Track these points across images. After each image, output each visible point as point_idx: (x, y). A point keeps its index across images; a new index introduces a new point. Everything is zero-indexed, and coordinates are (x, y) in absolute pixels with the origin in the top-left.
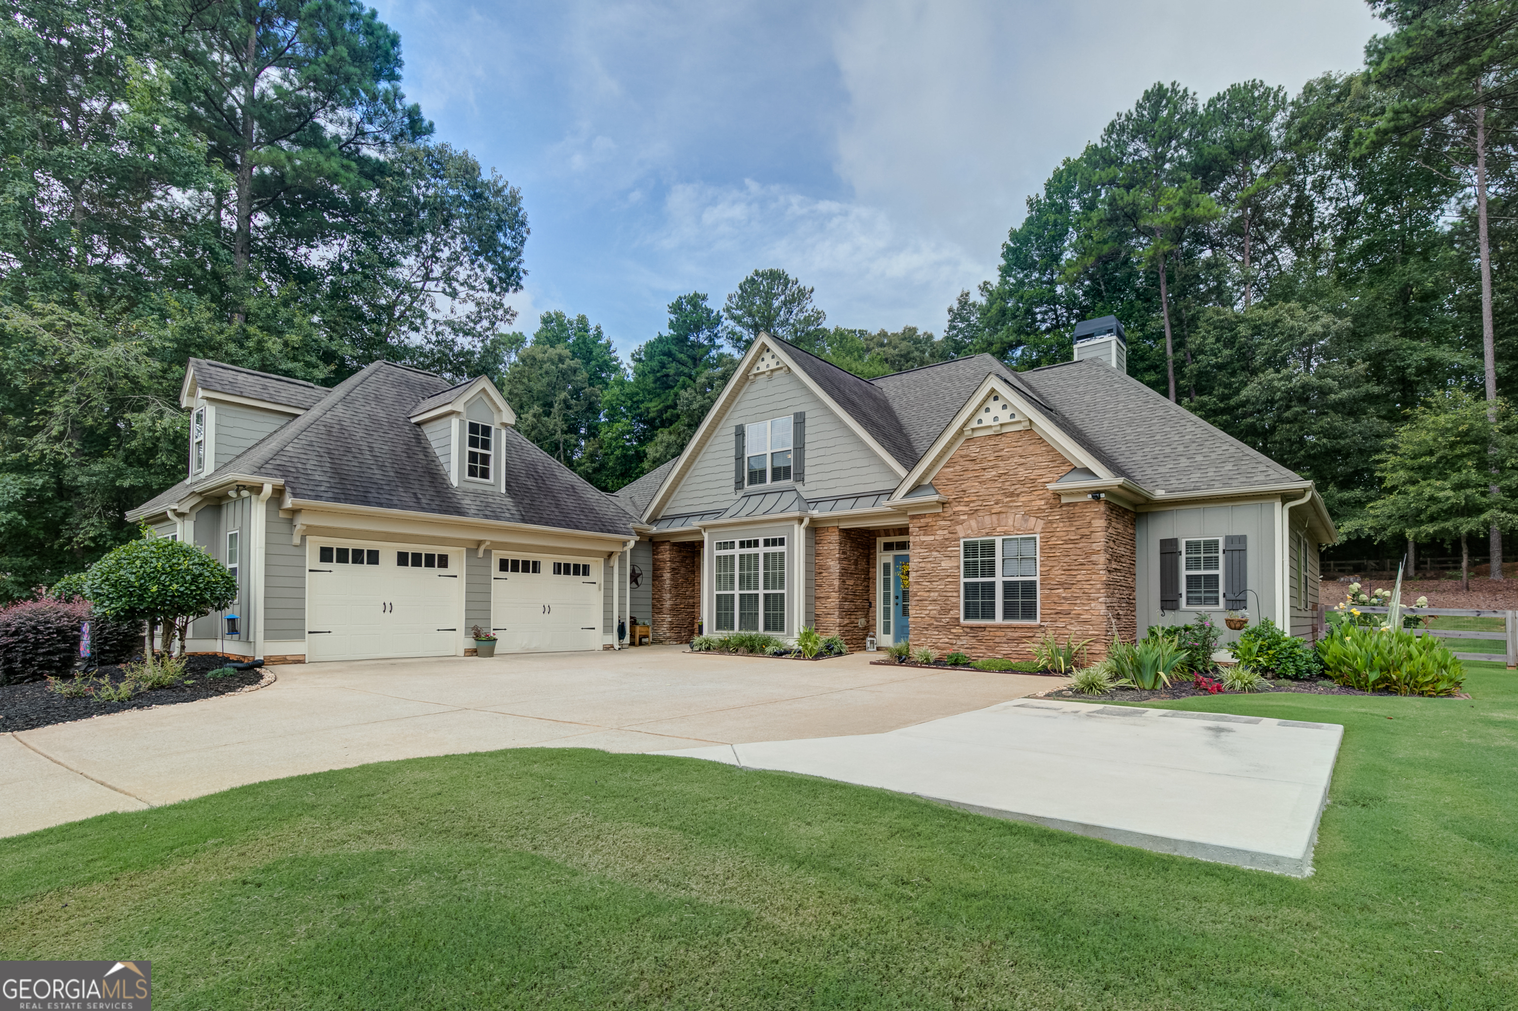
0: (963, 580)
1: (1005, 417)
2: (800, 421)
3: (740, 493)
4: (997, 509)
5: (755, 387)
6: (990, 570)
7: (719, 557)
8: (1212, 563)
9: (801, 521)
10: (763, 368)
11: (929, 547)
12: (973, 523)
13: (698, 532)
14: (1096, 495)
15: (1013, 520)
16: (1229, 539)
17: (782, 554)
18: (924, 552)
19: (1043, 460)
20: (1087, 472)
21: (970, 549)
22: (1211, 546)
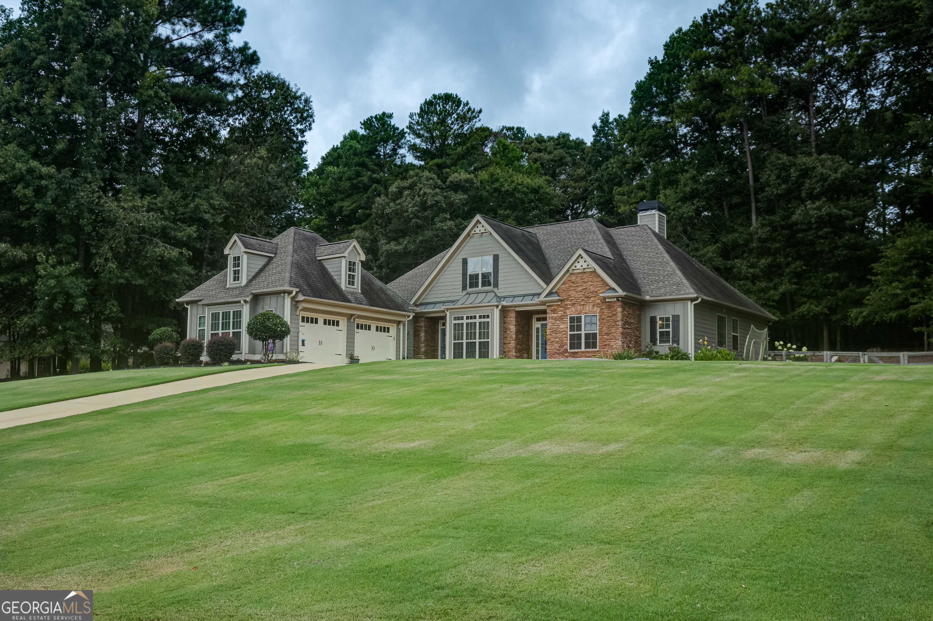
0: (569, 333)
1: (585, 266)
2: (496, 258)
3: (465, 292)
4: (582, 303)
5: (472, 240)
6: (579, 328)
7: (455, 324)
8: (668, 326)
9: (497, 306)
10: (477, 231)
11: (555, 319)
12: (573, 309)
13: (444, 311)
14: (617, 298)
15: (588, 308)
16: (674, 316)
17: (488, 322)
18: (553, 321)
19: (600, 284)
20: (614, 289)
21: (572, 320)
22: (668, 319)
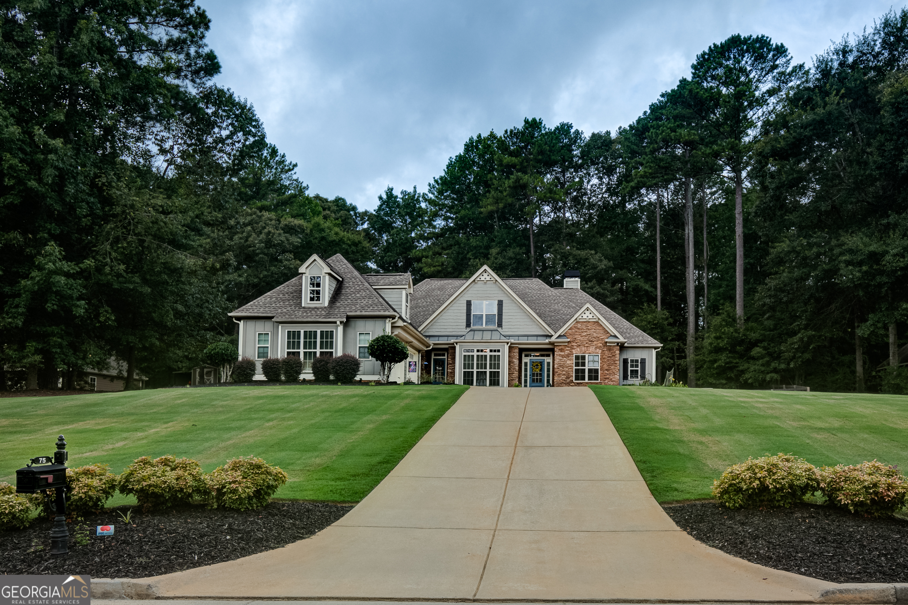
0: (574, 368)
1: (590, 316)
2: (500, 304)
3: (468, 329)
4: (587, 345)
5: (476, 286)
6: (583, 364)
7: (465, 356)
8: (637, 366)
9: (508, 343)
10: (483, 278)
11: (563, 356)
12: (578, 349)
13: (453, 344)
14: (618, 343)
15: (592, 349)
16: (642, 359)
17: (499, 356)
18: (561, 358)
19: (602, 331)
20: (615, 337)
21: (577, 358)
22: (637, 361)
